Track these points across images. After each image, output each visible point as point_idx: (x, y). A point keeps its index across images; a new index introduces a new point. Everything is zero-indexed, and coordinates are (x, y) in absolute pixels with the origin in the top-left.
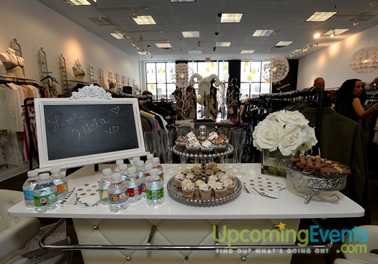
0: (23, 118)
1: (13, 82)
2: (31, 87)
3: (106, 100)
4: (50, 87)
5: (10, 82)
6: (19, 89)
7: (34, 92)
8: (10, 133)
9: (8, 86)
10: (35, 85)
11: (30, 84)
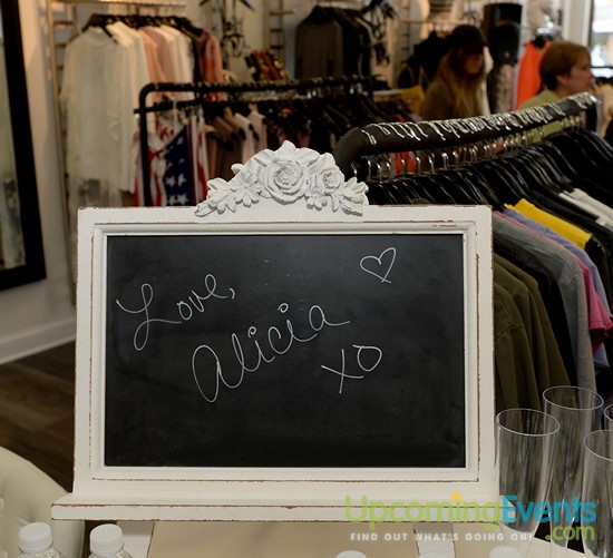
0: (136, 150)
1: (122, 19)
2: (169, 33)
3: (341, 216)
4: (227, 26)
5: (114, 19)
6: (136, 42)
7: (174, 50)
8: (107, 193)
9: (110, 35)
10: (182, 24)
11: (166, 21)
